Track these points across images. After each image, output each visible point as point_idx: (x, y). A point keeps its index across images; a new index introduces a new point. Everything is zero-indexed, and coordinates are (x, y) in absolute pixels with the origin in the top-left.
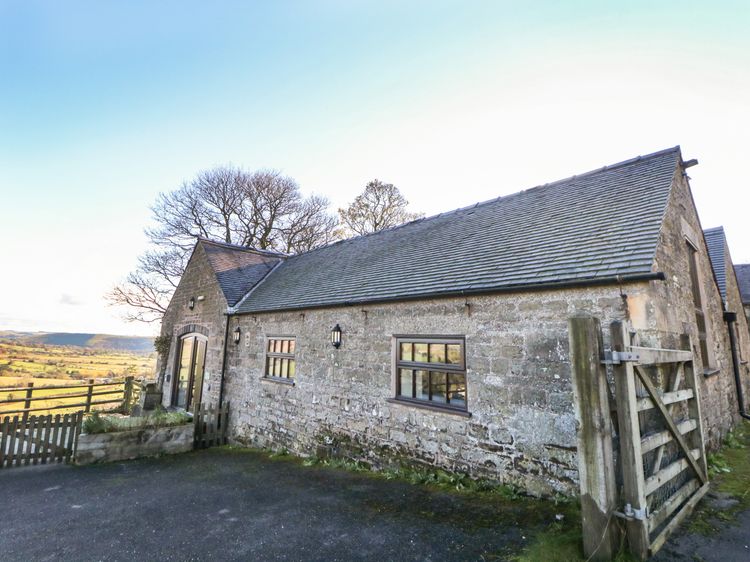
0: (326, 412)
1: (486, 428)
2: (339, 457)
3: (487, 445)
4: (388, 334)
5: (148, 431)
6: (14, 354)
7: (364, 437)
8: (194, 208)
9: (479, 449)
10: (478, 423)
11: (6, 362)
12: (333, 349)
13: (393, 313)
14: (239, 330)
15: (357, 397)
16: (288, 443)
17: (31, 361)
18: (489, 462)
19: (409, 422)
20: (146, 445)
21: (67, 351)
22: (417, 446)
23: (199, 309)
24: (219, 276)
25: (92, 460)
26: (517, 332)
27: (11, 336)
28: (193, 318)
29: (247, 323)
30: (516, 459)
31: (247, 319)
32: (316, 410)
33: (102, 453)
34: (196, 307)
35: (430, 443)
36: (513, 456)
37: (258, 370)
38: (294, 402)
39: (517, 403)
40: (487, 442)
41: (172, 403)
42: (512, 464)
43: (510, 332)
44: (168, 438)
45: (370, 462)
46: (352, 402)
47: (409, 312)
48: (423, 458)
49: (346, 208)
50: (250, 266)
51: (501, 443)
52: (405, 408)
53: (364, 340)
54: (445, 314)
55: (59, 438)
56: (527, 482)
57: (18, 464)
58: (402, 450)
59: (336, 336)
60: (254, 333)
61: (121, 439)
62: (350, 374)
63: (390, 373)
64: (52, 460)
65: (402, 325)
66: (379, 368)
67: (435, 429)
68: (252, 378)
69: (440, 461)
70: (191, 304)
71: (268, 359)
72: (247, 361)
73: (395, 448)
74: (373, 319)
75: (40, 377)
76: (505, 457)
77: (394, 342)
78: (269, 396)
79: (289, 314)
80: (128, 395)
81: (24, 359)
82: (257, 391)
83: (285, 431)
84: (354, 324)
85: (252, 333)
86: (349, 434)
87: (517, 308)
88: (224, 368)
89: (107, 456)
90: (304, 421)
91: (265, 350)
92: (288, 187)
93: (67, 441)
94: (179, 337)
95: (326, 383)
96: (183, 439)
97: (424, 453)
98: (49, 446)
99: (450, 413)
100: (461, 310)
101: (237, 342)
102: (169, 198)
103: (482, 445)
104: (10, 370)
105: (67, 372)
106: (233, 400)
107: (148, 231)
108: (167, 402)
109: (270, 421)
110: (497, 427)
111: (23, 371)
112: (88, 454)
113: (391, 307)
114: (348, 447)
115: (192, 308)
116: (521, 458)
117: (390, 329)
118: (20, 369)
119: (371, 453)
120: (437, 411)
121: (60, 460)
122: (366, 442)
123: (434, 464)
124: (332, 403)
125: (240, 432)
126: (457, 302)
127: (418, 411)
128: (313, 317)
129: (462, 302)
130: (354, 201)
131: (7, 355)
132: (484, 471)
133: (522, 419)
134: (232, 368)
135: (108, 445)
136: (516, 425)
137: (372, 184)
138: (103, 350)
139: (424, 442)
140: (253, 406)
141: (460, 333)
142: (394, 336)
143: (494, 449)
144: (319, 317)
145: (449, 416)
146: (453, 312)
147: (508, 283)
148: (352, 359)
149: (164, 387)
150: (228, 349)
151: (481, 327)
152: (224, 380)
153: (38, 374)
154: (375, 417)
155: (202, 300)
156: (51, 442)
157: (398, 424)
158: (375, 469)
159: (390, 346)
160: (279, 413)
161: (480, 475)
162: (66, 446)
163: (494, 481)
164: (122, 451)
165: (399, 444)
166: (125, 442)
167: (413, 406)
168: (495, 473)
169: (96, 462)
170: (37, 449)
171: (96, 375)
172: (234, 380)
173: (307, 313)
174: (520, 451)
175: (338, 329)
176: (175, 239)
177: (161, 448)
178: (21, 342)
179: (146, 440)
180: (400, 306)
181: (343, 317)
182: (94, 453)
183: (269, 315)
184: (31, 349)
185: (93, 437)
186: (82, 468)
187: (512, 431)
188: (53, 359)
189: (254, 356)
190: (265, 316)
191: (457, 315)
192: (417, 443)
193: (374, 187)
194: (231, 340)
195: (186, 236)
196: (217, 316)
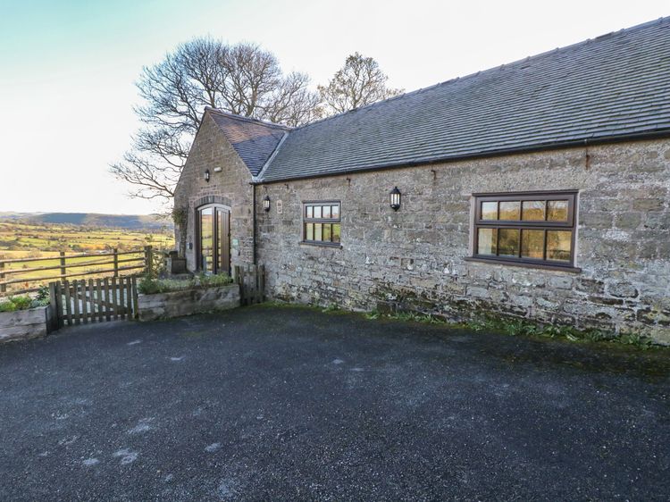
0: (383, 272)
1: (601, 283)
2: (406, 311)
3: (600, 299)
4: (464, 193)
5: (199, 291)
6: (20, 231)
7: (434, 293)
8: (178, 84)
9: (589, 302)
10: (590, 278)
11: (14, 238)
12: (390, 211)
13: (474, 171)
14: (268, 199)
15: (423, 257)
16: (338, 300)
17: (36, 237)
18: (603, 314)
19: (493, 279)
20: (199, 303)
21: (66, 229)
22: (503, 301)
23: (216, 180)
24: (235, 145)
25: (154, 317)
26: (658, 183)
27: (13, 216)
28: (211, 190)
29: (277, 192)
30: (639, 311)
31: (276, 187)
32: (371, 270)
33: (162, 311)
34: (212, 178)
35: (521, 297)
36: (636, 309)
37: (296, 235)
38: (343, 263)
39: (648, 257)
40: (601, 296)
41: (197, 268)
42: (633, 316)
43: (647, 183)
44: (218, 297)
45: (445, 315)
46: (415, 262)
47: (497, 168)
48: (511, 310)
49: (326, 85)
50: (260, 138)
51: (621, 296)
52: (487, 265)
53: (432, 201)
54: (550, 168)
55: (117, 298)
56: (652, 333)
57: (86, 322)
58: (484, 304)
59: (395, 199)
60: (287, 201)
61: (177, 298)
62: (413, 236)
63: (468, 232)
64: (116, 318)
65: (486, 182)
66: (451, 229)
67: (528, 284)
68: (289, 243)
69: (534, 313)
70: (206, 176)
71: (305, 225)
72: (281, 228)
73: (474, 303)
74: (444, 179)
75: (47, 250)
76: (624, 309)
77: (472, 200)
78: (312, 258)
79: (330, 180)
80: (149, 262)
81: (29, 236)
82: (297, 254)
83: (334, 290)
84: (417, 185)
85: (284, 201)
86: (414, 291)
87: (662, 156)
88: (255, 235)
89: (166, 313)
90: (356, 280)
91: (302, 216)
92: (268, 62)
93: (126, 301)
94: (196, 209)
95: (382, 245)
96: (230, 298)
97: (512, 307)
98: (110, 305)
99: (551, 270)
100: (575, 162)
101: (268, 210)
102: (154, 73)
103: (593, 299)
104: (19, 245)
105: (69, 246)
106: (268, 263)
107: (136, 108)
108: (192, 267)
109: (314, 281)
110: (616, 281)
111: (31, 246)
112: (150, 312)
113: (471, 165)
114: (416, 302)
115: (208, 180)
116: (648, 310)
117: (468, 187)
118: (28, 244)
119: (447, 308)
120: (532, 268)
121: (123, 317)
122: (436, 297)
123: (527, 316)
124: (391, 263)
125: (280, 290)
126: (569, 153)
127: (505, 268)
128: (360, 182)
129: (579, 154)
130: (334, 77)
131: (14, 232)
132: (595, 323)
133: (653, 273)
134: (263, 235)
135: (166, 303)
136: (643, 279)
137: (352, 58)
138: (97, 227)
139: (513, 297)
140: (292, 268)
141: (571, 187)
142: (474, 195)
143: (611, 302)
144: (370, 181)
145: (549, 272)
146: (564, 165)
147: (654, 127)
148: (416, 220)
149: (187, 254)
150: (257, 217)
151: (603, 180)
152: (256, 246)
153: (44, 248)
154: (448, 275)
155: (218, 172)
156: (111, 302)
157: (479, 280)
158: (452, 322)
159: (469, 205)
160: (326, 274)
161: (589, 326)
162: (126, 305)
163: (608, 332)
164: (179, 308)
165: (478, 299)
166: (180, 301)
167: (499, 264)
168: (611, 324)
169: (158, 318)
170: (100, 308)
171: (94, 248)
172: (267, 246)
173: (353, 177)
174: (646, 303)
175: (396, 191)
176: (164, 117)
177: (212, 305)
178: (23, 222)
179: (198, 299)
180: (483, 163)
181: (404, 179)
182: (155, 311)
183: (304, 182)
184: (33, 227)
185: (151, 296)
186: (145, 324)
187: (638, 285)
188: (54, 235)
189: (288, 223)
190: (299, 183)
191: (568, 168)
192: (503, 297)
193: (354, 61)
194: (260, 209)
195: (173, 113)
196: (240, 186)
